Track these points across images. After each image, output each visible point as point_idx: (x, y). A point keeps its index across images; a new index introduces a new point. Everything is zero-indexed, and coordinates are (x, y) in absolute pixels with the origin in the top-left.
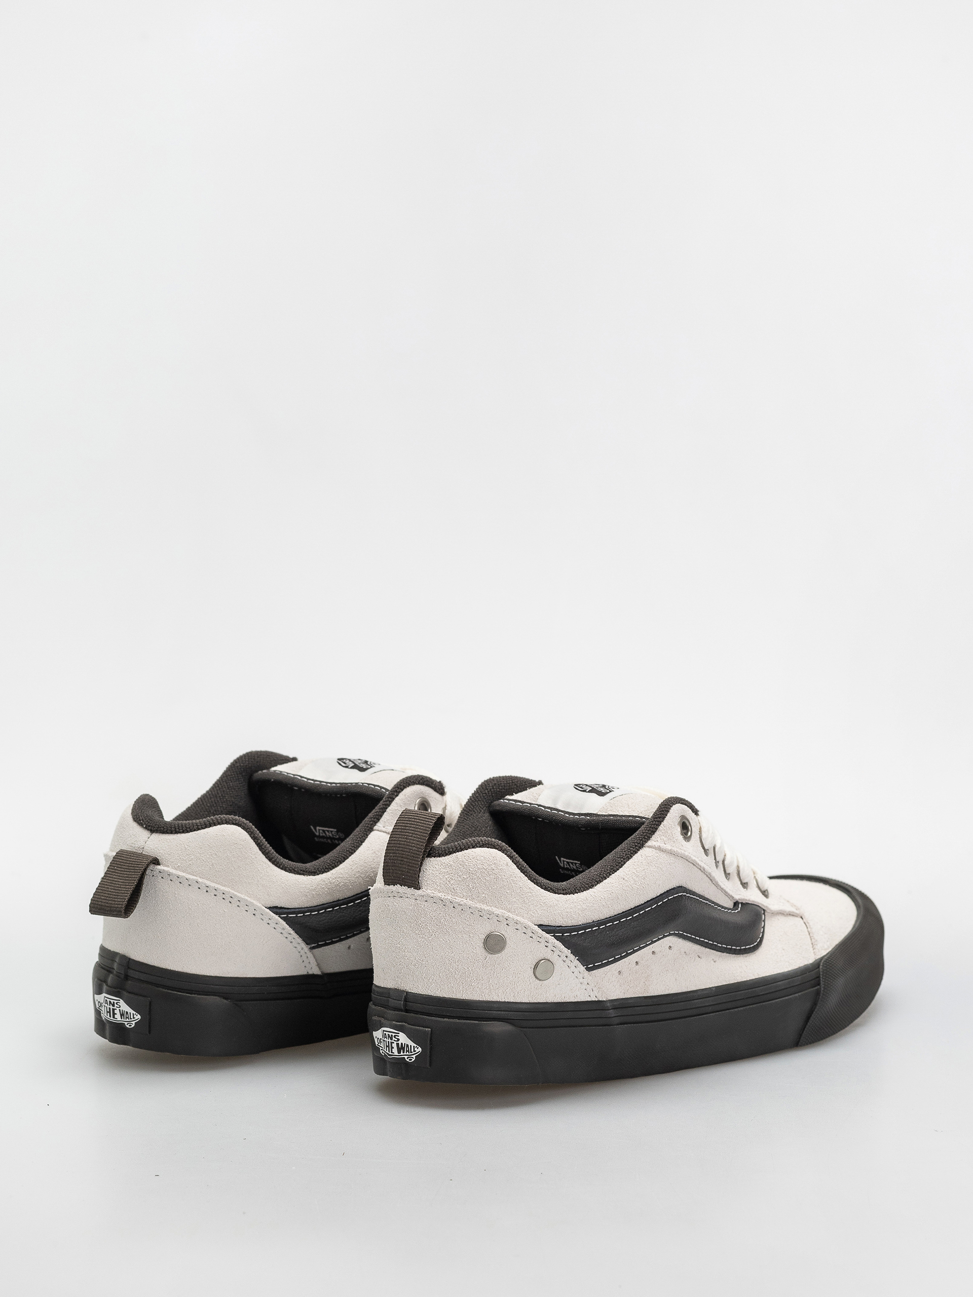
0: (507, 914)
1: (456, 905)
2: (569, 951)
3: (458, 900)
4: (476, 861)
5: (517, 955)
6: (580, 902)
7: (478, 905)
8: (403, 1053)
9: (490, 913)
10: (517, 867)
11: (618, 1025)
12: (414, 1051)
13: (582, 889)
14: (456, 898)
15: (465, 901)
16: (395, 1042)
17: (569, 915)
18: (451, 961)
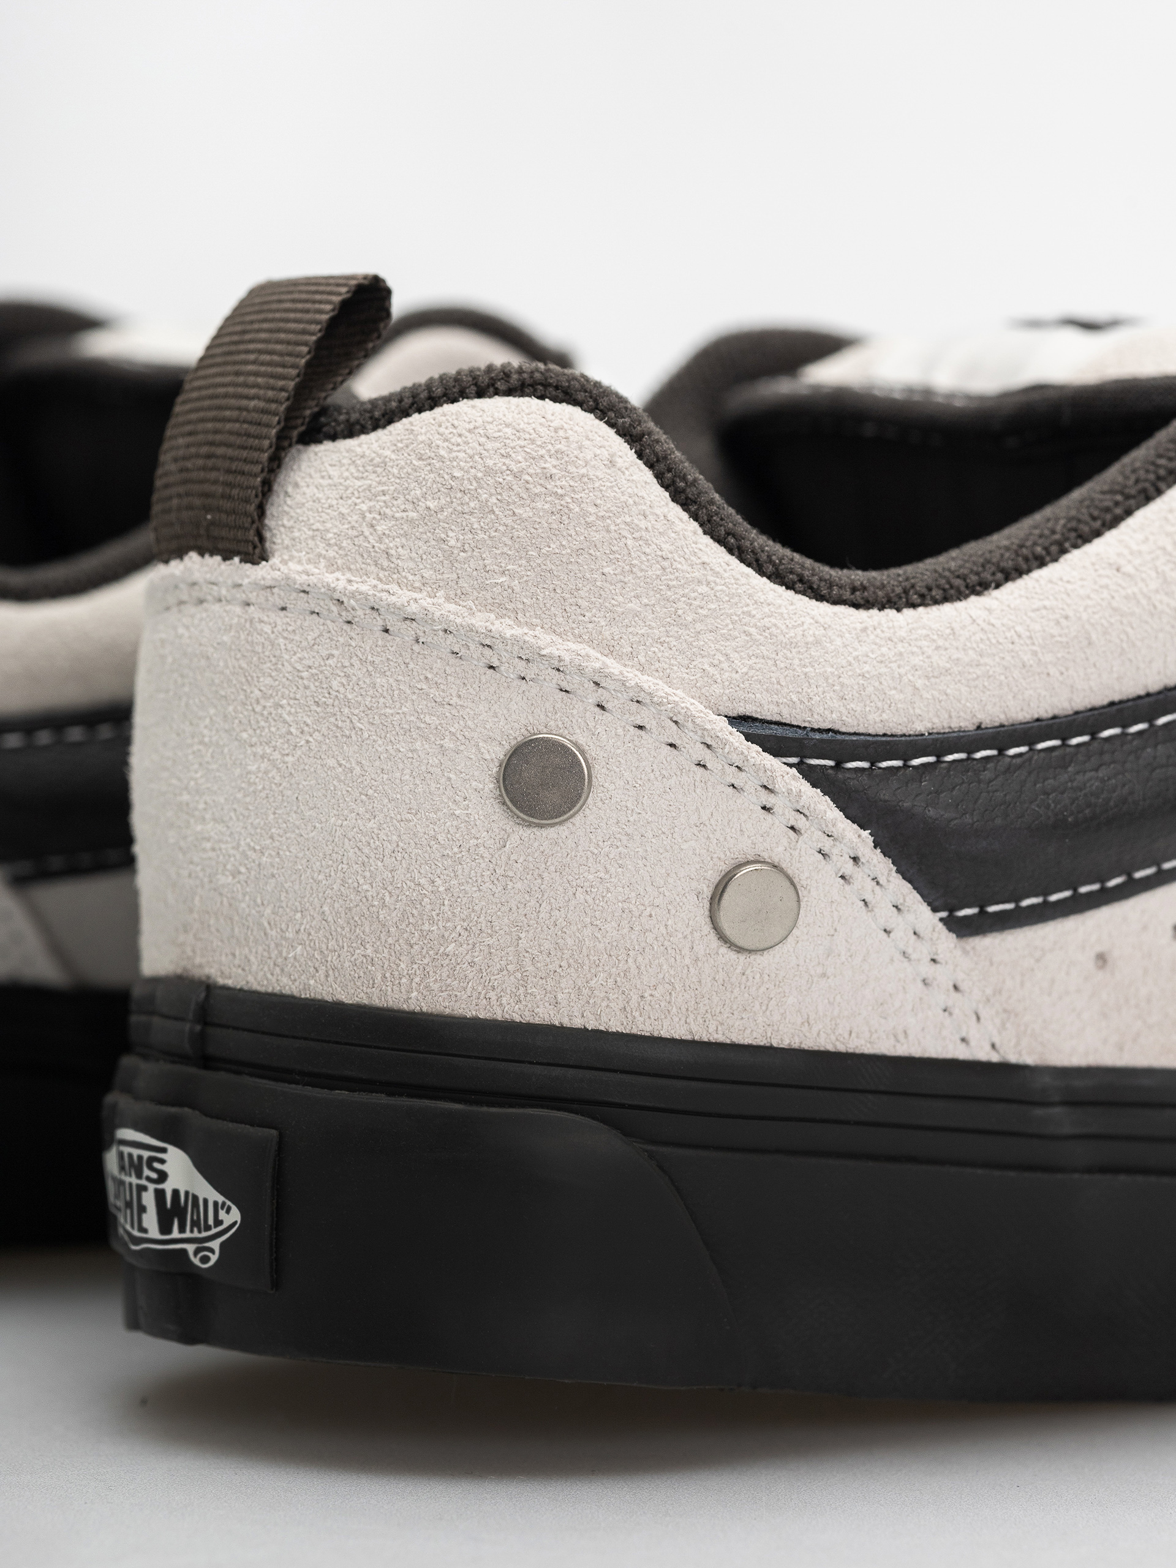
0: (597, 660)
1: (393, 623)
2: (866, 834)
3: (401, 596)
4: (483, 440)
5: (637, 838)
6: (924, 643)
7: (481, 620)
8: (182, 1230)
9: (529, 657)
10: (659, 476)
11: (1089, 1170)
12: (218, 1222)
13: (937, 593)
14: (393, 588)
15: (426, 602)
16: (151, 1187)
17: (870, 689)
18: (366, 850)
